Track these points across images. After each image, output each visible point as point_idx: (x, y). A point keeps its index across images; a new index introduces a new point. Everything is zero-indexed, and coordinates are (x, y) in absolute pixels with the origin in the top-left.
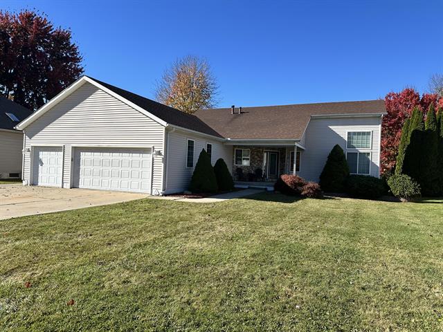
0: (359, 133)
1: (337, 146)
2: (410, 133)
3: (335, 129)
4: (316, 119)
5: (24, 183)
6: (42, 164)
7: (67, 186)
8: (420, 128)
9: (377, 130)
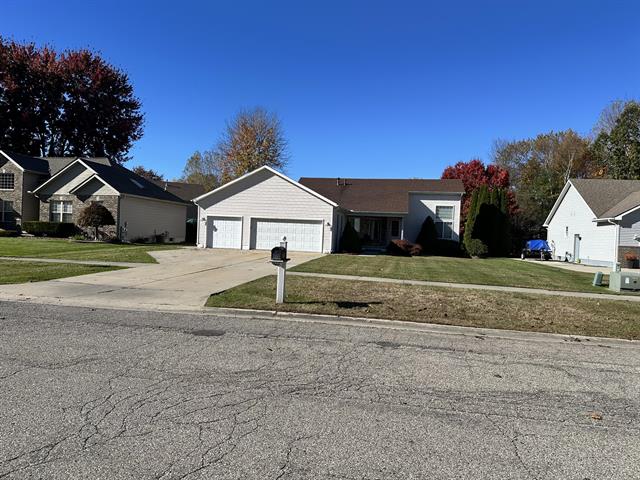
0: (444, 207)
1: (429, 217)
2: (478, 207)
3: (426, 202)
4: (413, 194)
5: (199, 246)
6: (216, 230)
7: (247, 247)
8: (487, 202)
9: (457, 204)
